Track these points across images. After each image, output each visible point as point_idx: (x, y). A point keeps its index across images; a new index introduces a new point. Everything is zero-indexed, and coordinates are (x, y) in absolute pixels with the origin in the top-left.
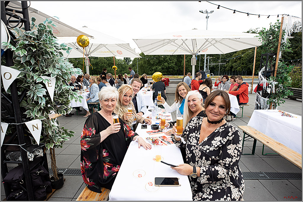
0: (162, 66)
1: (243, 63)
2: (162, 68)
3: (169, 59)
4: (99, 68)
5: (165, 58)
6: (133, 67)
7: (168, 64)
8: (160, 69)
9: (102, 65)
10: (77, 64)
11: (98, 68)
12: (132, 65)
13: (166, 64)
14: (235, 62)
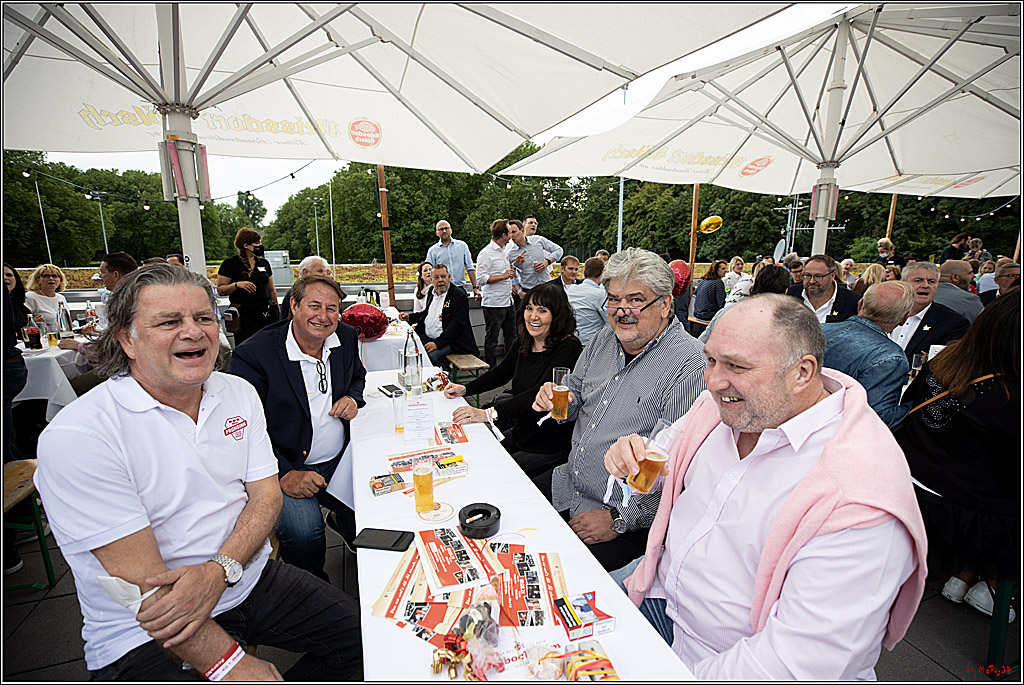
0: (405, 231)
1: (653, 226)
2: (403, 238)
3: (426, 208)
4: (146, 235)
5: (414, 206)
6: (282, 232)
7: (424, 224)
8: (400, 241)
9: (161, 224)
10: (57, 217)
11: (142, 236)
12: (279, 226)
13: (417, 224)
14: (631, 223)
